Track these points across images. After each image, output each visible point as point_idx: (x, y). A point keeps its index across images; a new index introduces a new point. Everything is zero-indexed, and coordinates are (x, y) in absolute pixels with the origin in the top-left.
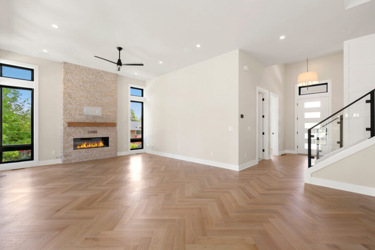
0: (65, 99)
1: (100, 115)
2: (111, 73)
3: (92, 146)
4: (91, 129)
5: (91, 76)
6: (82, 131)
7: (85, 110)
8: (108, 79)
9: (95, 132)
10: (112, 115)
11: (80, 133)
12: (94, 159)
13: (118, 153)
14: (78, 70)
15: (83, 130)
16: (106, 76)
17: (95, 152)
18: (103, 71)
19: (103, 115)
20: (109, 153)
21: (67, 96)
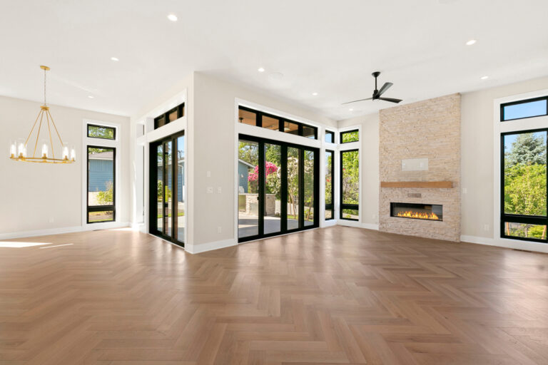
0: (381, 154)
1: (427, 169)
2: (447, 96)
3: (420, 216)
4: (412, 191)
5: (412, 115)
6: (400, 193)
7: (404, 164)
8: (441, 109)
9: (419, 196)
10: (447, 168)
11: (398, 196)
12: (417, 235)
13: (462, 236)
14: (395, 113)
15: (402, 193)
16: (437, 105)
17: (418, 225)
18: (431, 100)
19: (430, 169)
20: (443, 232)
21: (383, 150)
